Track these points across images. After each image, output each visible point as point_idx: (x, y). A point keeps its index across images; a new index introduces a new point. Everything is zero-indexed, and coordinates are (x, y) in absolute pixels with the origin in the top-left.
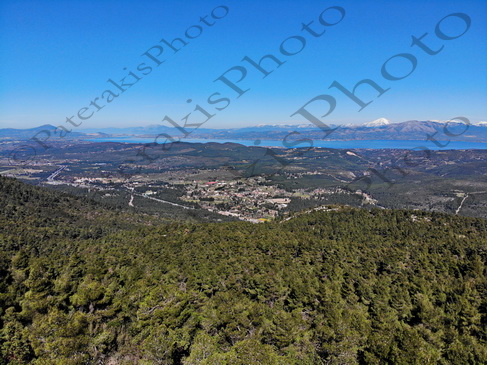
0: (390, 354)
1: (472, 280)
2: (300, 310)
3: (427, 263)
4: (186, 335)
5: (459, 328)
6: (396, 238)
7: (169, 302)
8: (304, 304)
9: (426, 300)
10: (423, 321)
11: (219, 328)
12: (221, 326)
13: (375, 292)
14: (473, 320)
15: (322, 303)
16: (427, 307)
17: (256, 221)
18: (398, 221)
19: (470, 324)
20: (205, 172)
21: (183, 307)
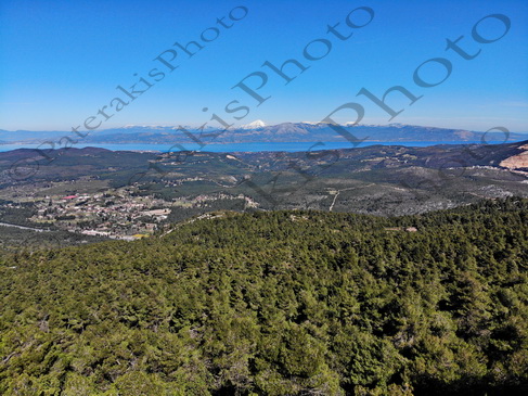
0: (279, 356)
1: (349, 271)
2: (187, 329)
3: (308, 260)
4: (55, 381)
5: (341, 319)
6: (279, 239)
7: (28, 346)
8: (192, 321)
9: (309, 296)
10: (309, 317)
11: (94, 366)
12: (97, 363)
13: (262, 296)
14: (353, 309)
15: (210, 317)
16: (311, 303)
17: (131, 238)
18: (279, 222)
19: (351, 313)
20: (61, 184)
21: (47, 350)
